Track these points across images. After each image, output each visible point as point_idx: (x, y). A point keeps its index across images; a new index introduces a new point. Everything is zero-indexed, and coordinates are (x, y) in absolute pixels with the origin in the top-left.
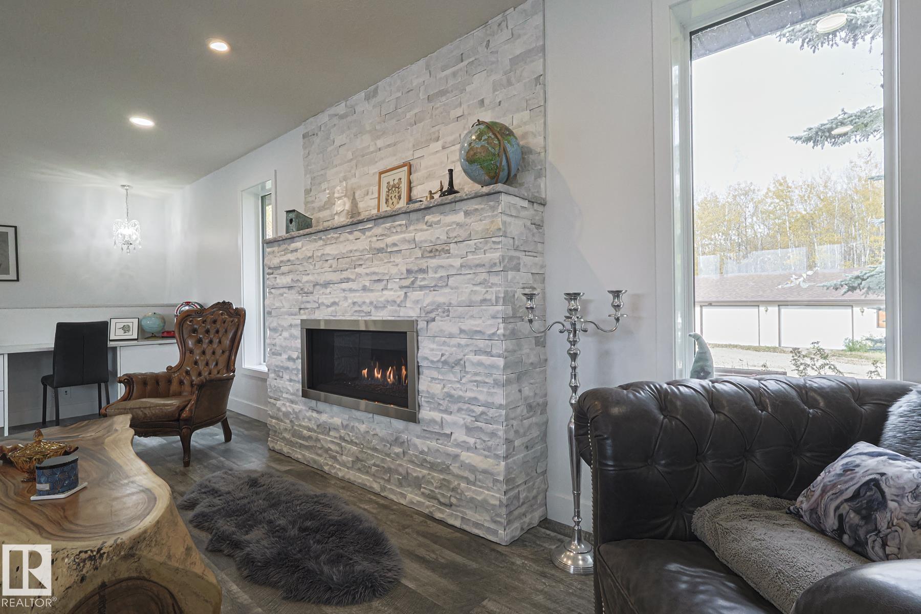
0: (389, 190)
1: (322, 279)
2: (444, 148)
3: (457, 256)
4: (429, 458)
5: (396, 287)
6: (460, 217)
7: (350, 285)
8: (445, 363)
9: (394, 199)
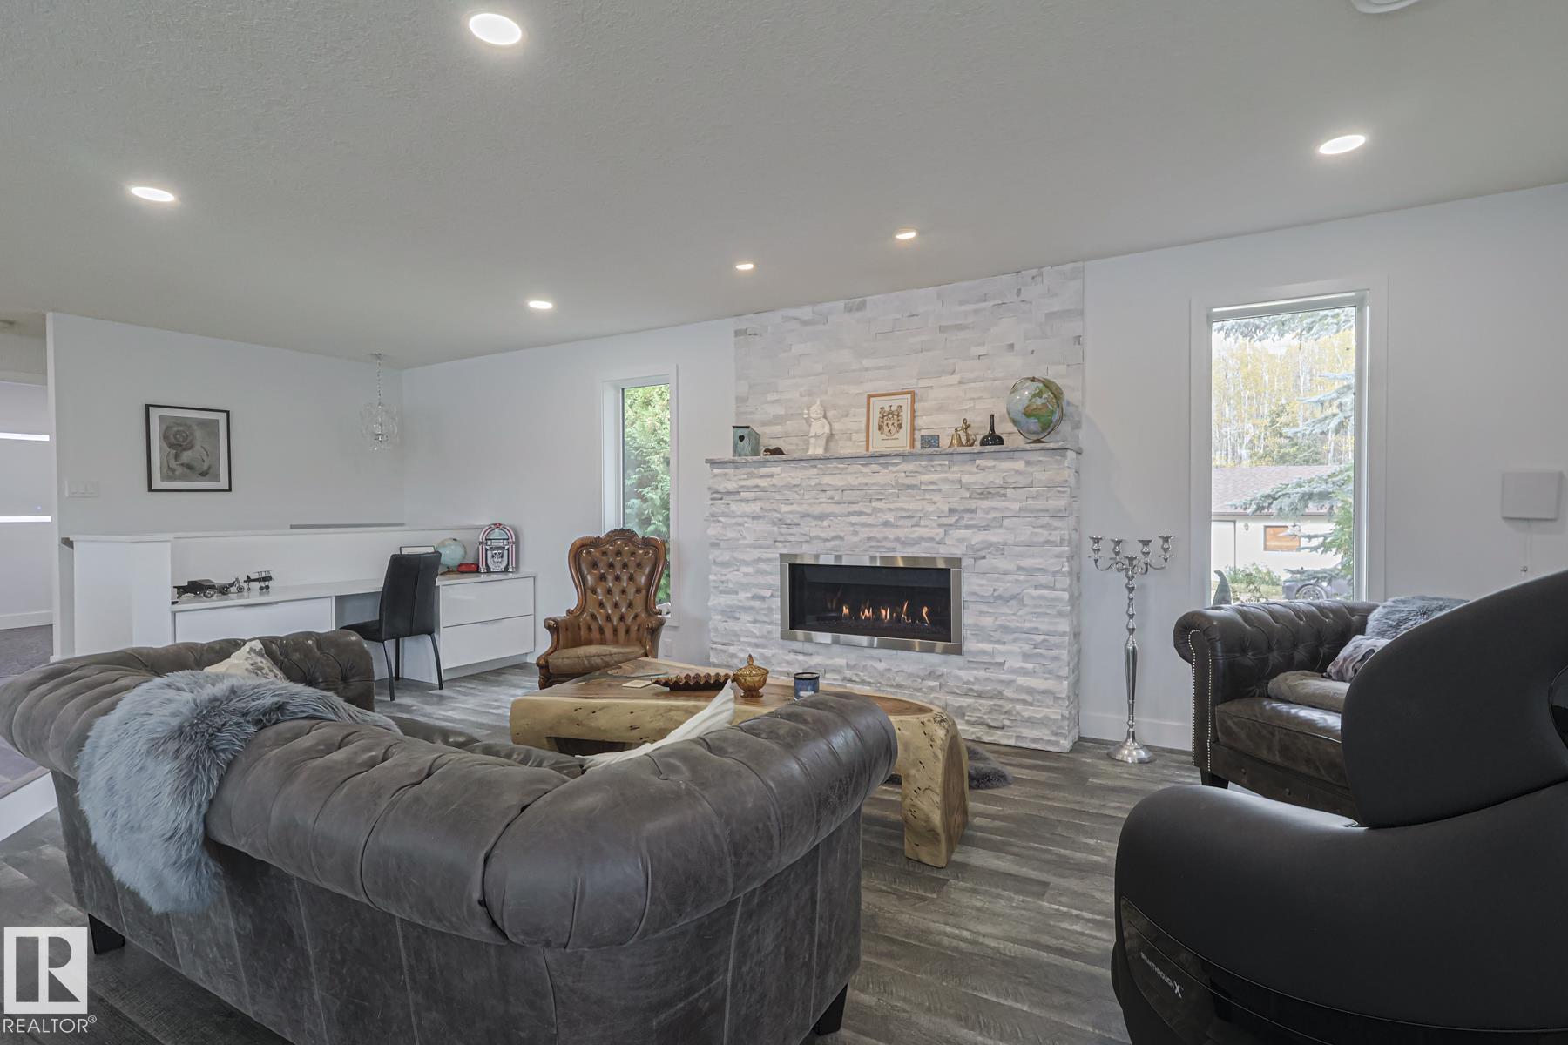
0: (883, 416)
1: (817, 510)
2: (961, 383)
3: (1015, 500)
4: (976, 687)
5: (935, 525)
6: (1020, 465)
7: (863, 519)
8: (1000, 597)
9: (891, 427)
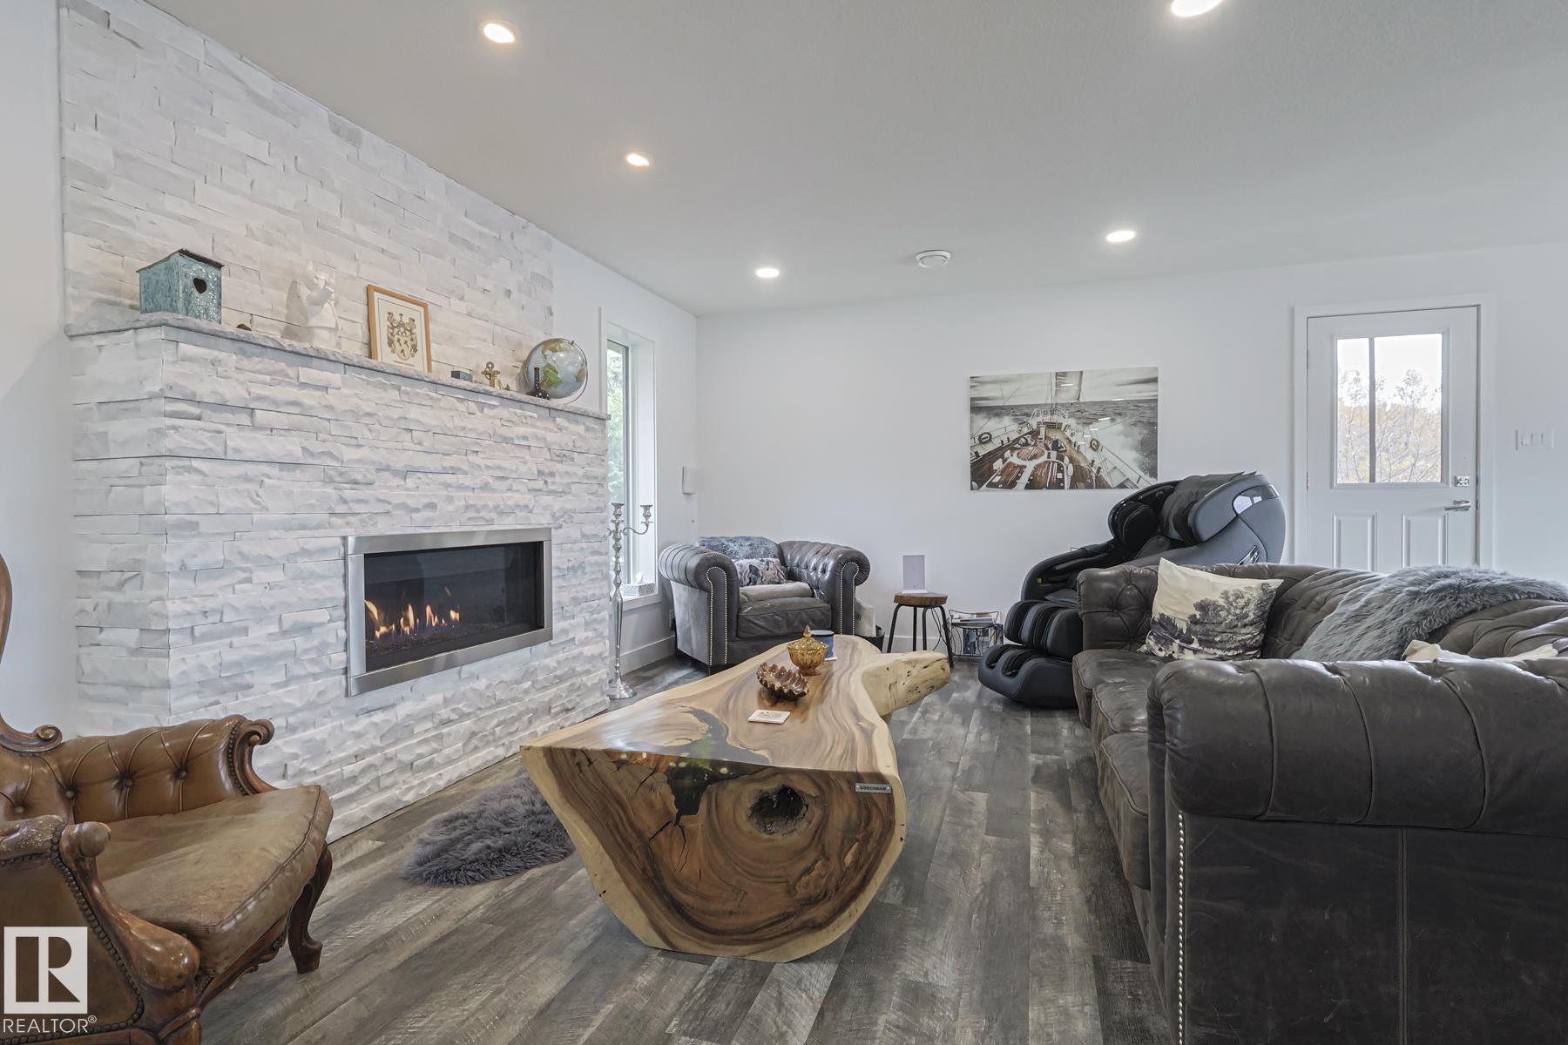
0: (393, 328)
2: (469, 314)
5: (524, 489)
9: (404, 347)
